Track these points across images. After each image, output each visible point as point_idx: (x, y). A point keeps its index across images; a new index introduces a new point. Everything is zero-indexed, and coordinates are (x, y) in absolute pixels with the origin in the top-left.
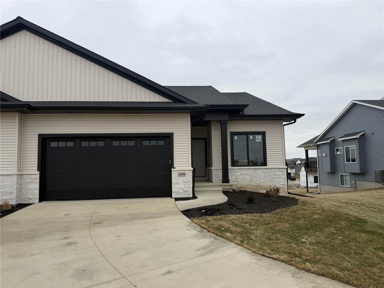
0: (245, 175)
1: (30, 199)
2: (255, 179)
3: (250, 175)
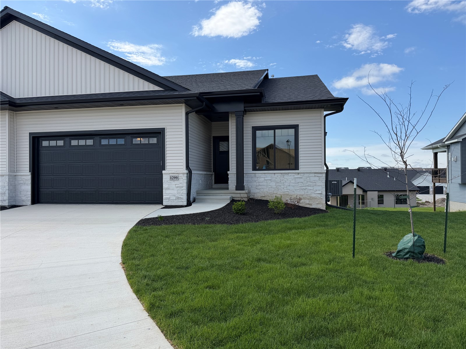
0: (270, 181)
1: (23, 201)
2: (282, 187)
3: (276, 181)
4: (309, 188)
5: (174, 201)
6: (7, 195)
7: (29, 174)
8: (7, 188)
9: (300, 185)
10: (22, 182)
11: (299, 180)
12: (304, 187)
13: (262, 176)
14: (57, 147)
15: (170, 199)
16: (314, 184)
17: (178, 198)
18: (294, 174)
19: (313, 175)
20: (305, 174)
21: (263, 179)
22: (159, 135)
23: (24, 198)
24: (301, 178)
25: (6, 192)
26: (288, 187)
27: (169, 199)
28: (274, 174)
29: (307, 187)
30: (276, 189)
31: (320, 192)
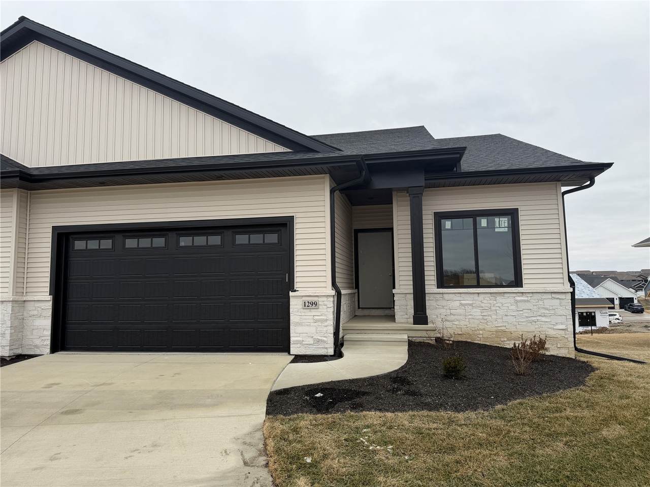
0: (470, 307)
1: (37, 346)
2: (494, 317)
3: (482, 307)
4: (544, 319)
5: (311, 346)
6: (8, 337)
7: (50, 298)
8: (9, 323)
9: (527, 315)
10: (35, 313)
11: (522, 306)
12: (533, 319)
13: (454, 299)
14: (99, 251)
15: (304, 343)
16: (552, 312)
17: (319, 341)
18: (514, 295)
19: (549, 296)
20: (534, 295)
21: (457, 303)
22: (282, 228)
23: (38, 342)
24: (528, 301)
25: (6, 332)
26: (505, 318)
27: (301, 342)
28: (477, 295)
29: (538, 318)
30: (483, 321)
31: (563, 327)
